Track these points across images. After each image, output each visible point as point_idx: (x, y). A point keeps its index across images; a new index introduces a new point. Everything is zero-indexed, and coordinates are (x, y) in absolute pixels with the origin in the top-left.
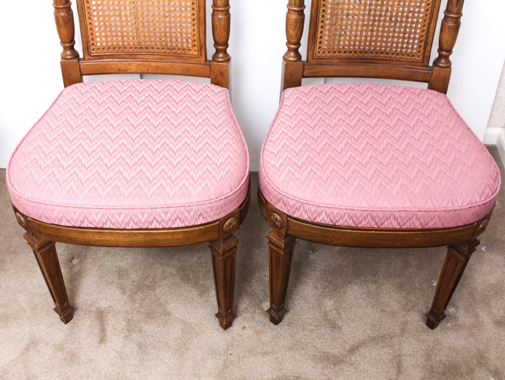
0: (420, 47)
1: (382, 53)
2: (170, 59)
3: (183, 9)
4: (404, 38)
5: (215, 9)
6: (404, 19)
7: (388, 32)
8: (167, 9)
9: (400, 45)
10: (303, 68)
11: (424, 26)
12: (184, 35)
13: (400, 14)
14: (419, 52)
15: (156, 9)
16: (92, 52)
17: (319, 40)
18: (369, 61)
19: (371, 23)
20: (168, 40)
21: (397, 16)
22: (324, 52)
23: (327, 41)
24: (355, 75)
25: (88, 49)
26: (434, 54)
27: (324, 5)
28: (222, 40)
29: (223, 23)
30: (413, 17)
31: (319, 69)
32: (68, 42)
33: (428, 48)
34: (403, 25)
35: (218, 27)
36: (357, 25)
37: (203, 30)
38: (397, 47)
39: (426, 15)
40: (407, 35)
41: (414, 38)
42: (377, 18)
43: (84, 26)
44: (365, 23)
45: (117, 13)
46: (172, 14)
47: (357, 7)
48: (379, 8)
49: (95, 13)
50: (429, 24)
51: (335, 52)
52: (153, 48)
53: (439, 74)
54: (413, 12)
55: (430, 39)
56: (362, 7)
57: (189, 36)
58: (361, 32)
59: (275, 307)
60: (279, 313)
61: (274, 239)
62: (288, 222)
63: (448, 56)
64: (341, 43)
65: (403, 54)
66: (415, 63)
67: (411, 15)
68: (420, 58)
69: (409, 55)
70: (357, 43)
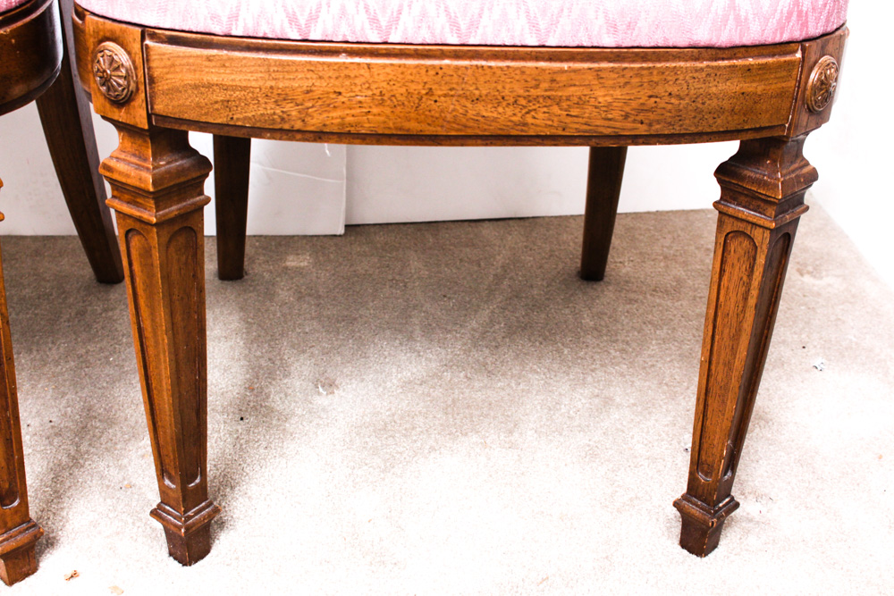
59: (173, 486)
60: (190, 513)
61: (121, 167)
62: (146, 59)
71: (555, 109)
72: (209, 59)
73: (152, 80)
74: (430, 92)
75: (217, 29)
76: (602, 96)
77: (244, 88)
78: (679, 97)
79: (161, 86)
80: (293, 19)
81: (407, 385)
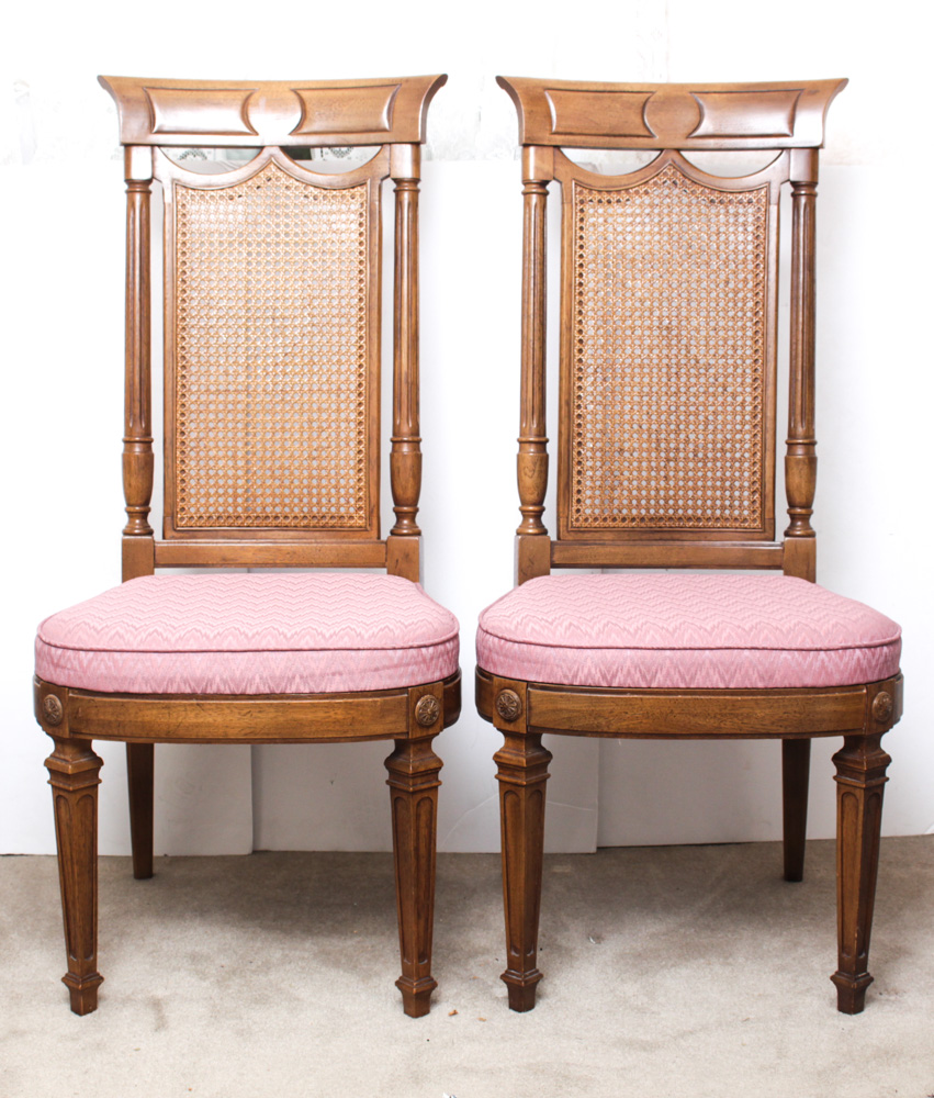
0: (754, 502)
1: (689, 519)
2: (316, 538)
3: (343, 444)
4: (723, 489)
5: (396, 439)
6: (719, 455)
7: (695, 480)
8: (315, 445)
9: (718, 503)
10: (552, 549)
11: (754, 464)
12: (342, 491)
13: (710, 446)
14: (754, 512)
15: (297, 445)
16: (179, 523)
17: (575, 497)
18: (667, 536)
19: (662, 464)
20: (315, 500)
22: (586, 520)
23: (590, 497)
24: (645, 562)
25: (173, 517)
26: (783, 521)
27: (579, 434)
28: (410, 493)
29: (409, 462)
30: (733, 450)
31: (580, 552)
32: (139, 506)
33: (769, 504)
34: (719, 464)
35: (402, 470)
36: (639, 470)
37: (375, 478)
38: (713, 507)
39: (755, 445)
40: (728, 484)
41: (741, 487)
42: (672, 455)
43: (170, 475)
44: (653, 464)
45: (230, 454)
46: (324, 454)
47: (635, 436)
48: (672, 436)
49: (193, 454)
50: (763, 459)
51: (605, 519)
52: (286, 517)
53: (796, 548)
54: (733, 441)
55: (769, 487)
56: (645, 436)
57: (351, 491)
58: (648, 480)
59: (517, 955)
60: (527, 973)
61: (507, 756)
62: (528, 698)
63: (806, 518)
64: (616, 502)
65: (727, 519)
66: (750, 534)
67: (728, 446)
68: (758, 523)
69: (736, 519)
70: (643, 502)
71: (735, 720)
72: (561, 696)
73: (530, 708)
75: (566, 682)
76: (759, 713)
77: (579, 711)
78: (800, 713)
79: (535, 711)
80: (604, 677)
81: (653, 936)
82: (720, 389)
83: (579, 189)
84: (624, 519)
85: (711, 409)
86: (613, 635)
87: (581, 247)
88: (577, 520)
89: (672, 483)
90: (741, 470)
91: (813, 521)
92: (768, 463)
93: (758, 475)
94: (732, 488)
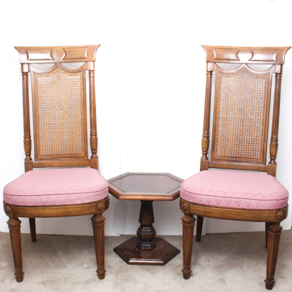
0: (261, 155)
4: (253, 151)
10: (209, 163)
11: (262, 145)
13: (251, 140)
14: (261, 157)
17: (215, 151)
19: (238, 144)
21: (249, 140)
22: (218, 156)
23: (219, 151)
26: (268, 160)
27: (217, 135)
30: (256, 141)
33: (265, 155)
36: (232, 145)
38: (251, 155)
39: (262, 140)
41: (258, 151)
42: (241, 141)
44: (236, 143)
48: (241, 137)
51: (223, 157)
53: (271, 167)
54: (256, 139)
55: (265, 151)
56: (234, 136)
58: (234, 147)
59: (186, 266)
60: (188, 271)
62: (189, 206)
63: (274, 160)
64: (226, 152)
65: (254, 158)
66: (259, 163)
67: (255, 140)
68: (262, 160)
69: (256, 159)
70: (233, 153)
71: (240, 216)
74: (224, 213)
75: (198, 203)
76: (246, 215)
78: (257, 216)
79: (191, 209)
80: (207, 203)
82: (254, 126)
83: (220, 73)
84: (227, 157)
85: (251, 130)
86: (211, 192)
87: (220, 88)
88: (216, 156)
89: (240, 149)
90: (258, 146)
91: (276, 160)
92: (265, 145)
93: (262, 148)
94: (256, 151)
